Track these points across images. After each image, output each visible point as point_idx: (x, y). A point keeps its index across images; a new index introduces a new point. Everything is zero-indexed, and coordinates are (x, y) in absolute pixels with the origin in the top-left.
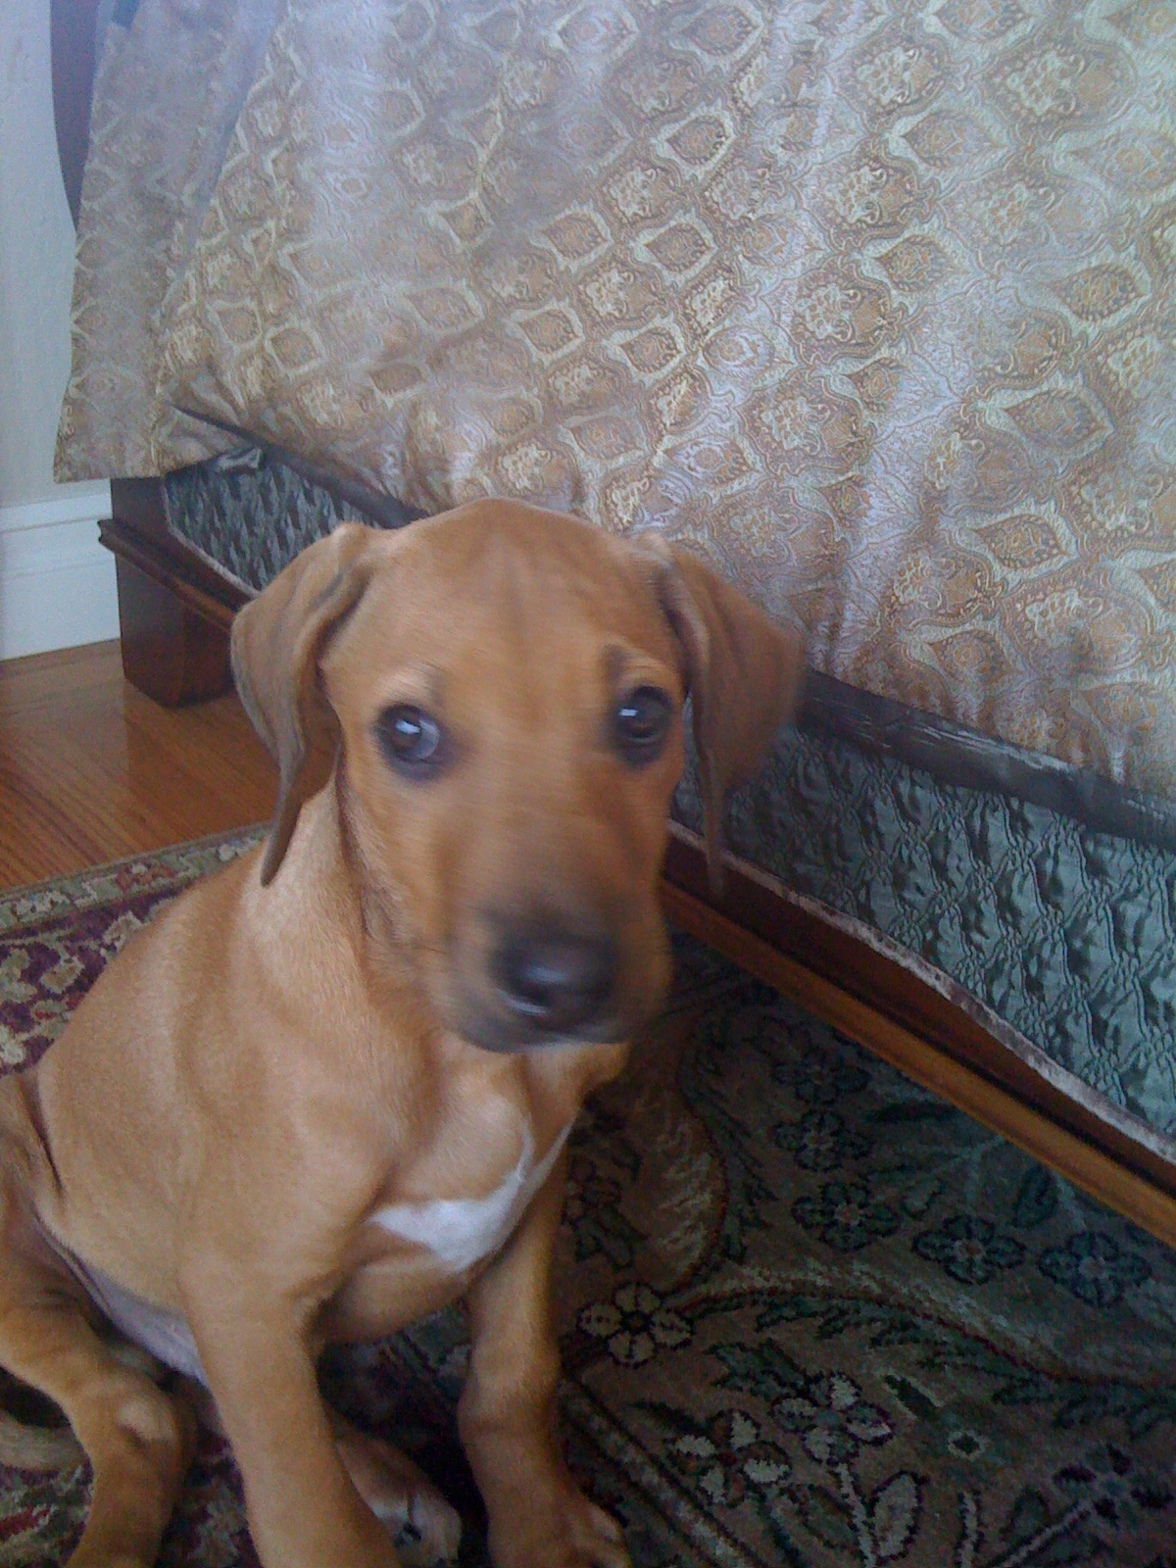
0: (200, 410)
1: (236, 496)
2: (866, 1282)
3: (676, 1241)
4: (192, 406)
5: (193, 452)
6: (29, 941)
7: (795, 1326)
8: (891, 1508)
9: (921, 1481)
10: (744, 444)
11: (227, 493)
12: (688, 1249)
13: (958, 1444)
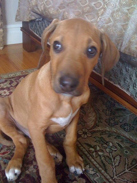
0: (35, 11)
1: (38, 24)
2: (114, 130)
3: (90, 123)
4: (34, 11)
5: (33, 18)
6: (10, 80)
7: (105, 135)
8: (117, 159)
9: (121, 156)
10: (111, 18)
11: (37, 24)
12: (92, 124)
13: (125, 152)
